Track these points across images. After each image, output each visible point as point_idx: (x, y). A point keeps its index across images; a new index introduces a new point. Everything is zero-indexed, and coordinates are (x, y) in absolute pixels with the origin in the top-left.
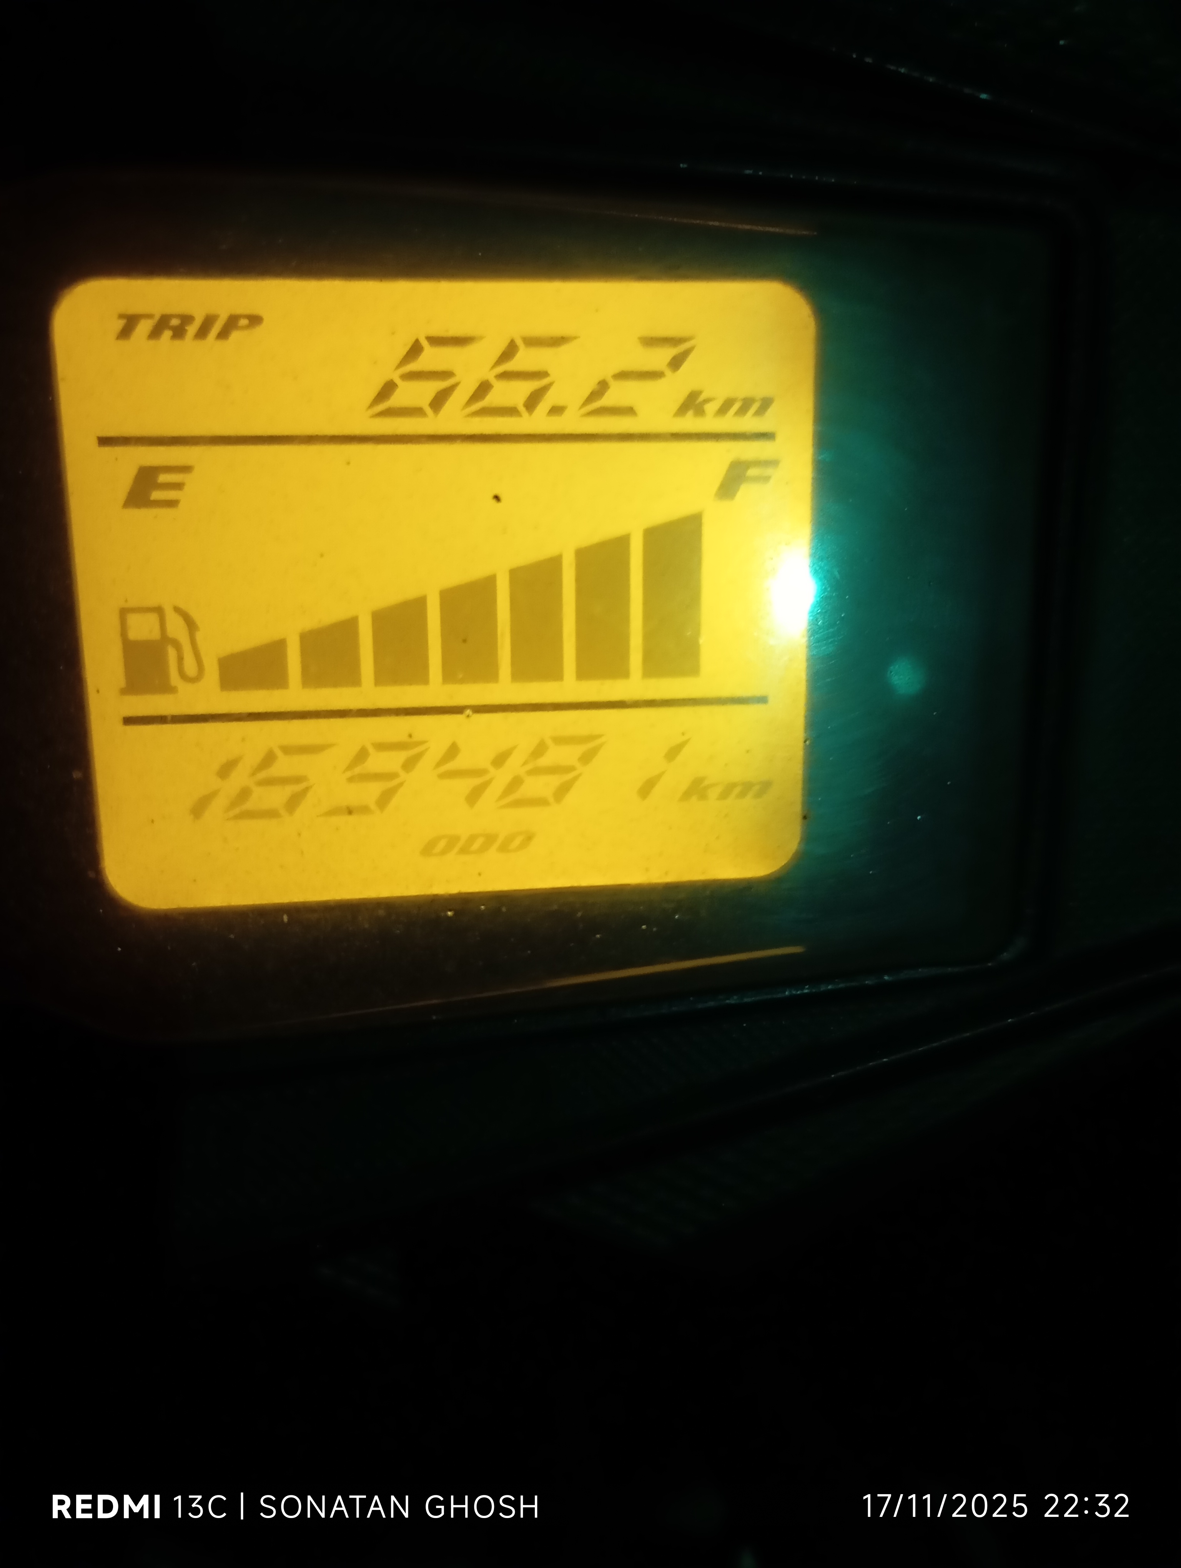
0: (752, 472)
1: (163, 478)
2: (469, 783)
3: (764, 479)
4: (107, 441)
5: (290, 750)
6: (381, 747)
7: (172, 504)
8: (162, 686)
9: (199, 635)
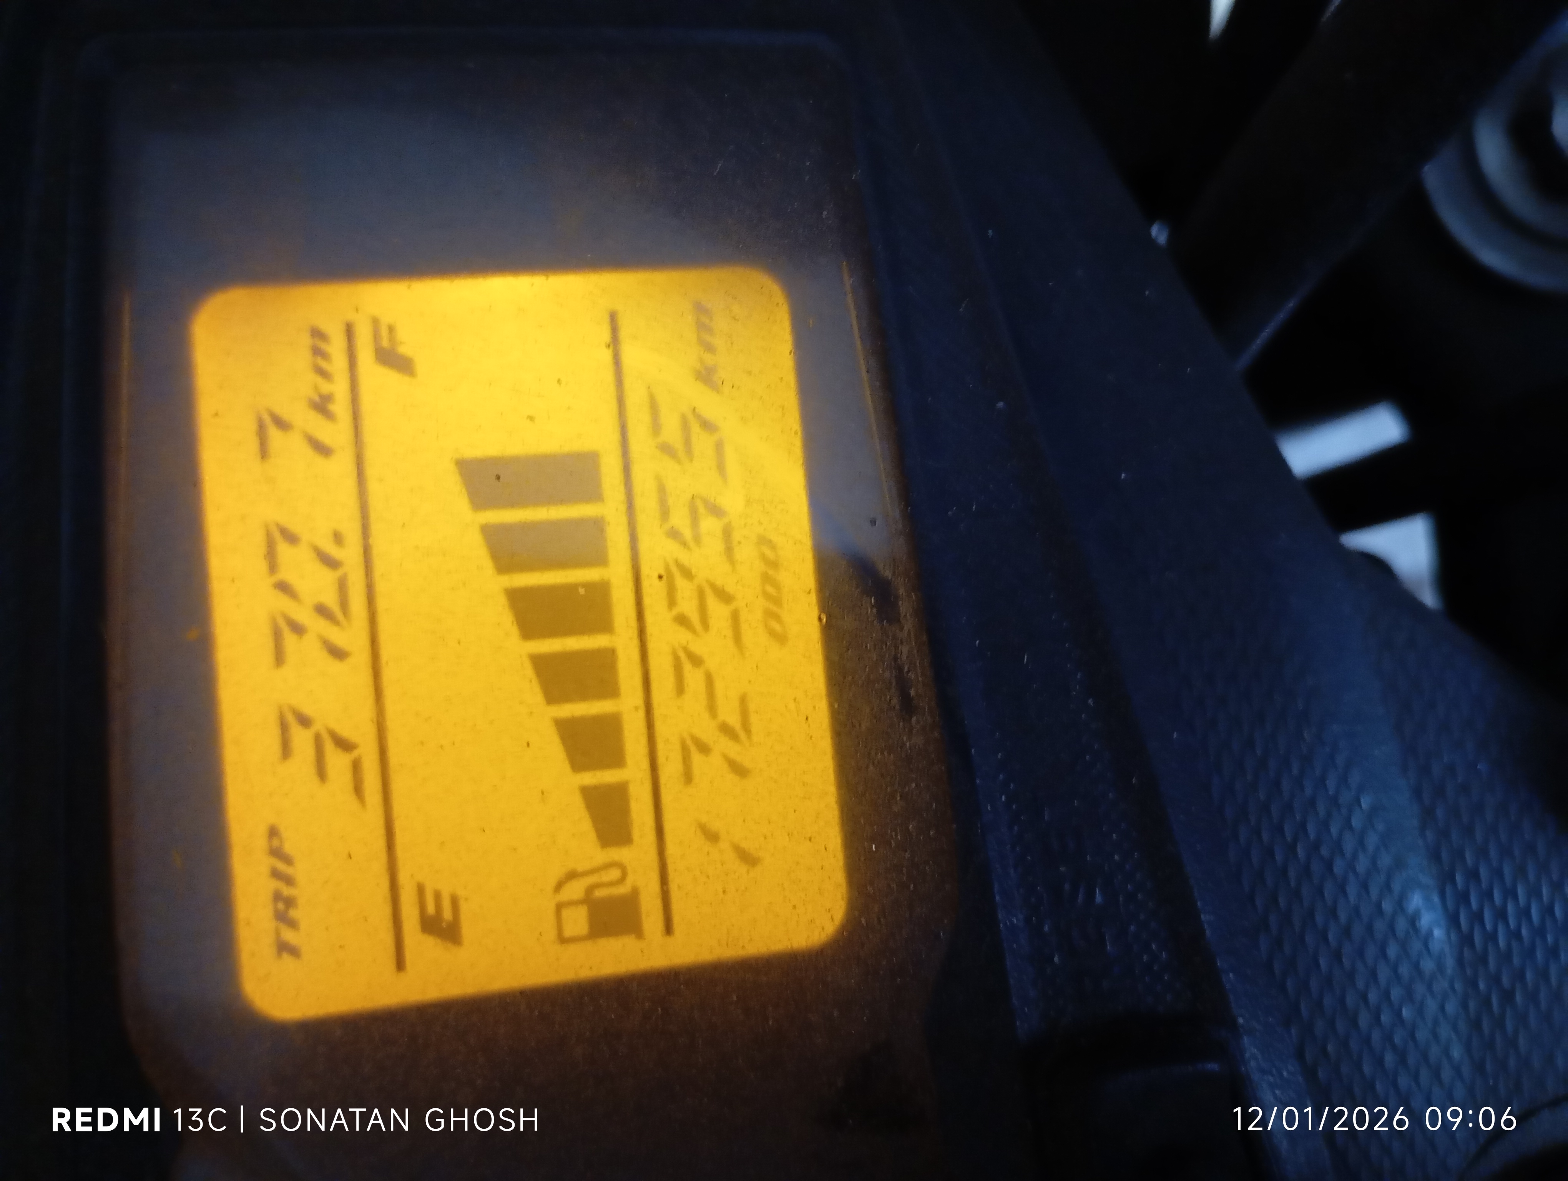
0: (385, 343)
1: (431, 909)
2: (712, 603)
3: (391, 329)
4: (400, 964)
5: (688, 777)
6: (680, 688)
7: (455, 901)
8: (633, 900)
9: (582, 868)
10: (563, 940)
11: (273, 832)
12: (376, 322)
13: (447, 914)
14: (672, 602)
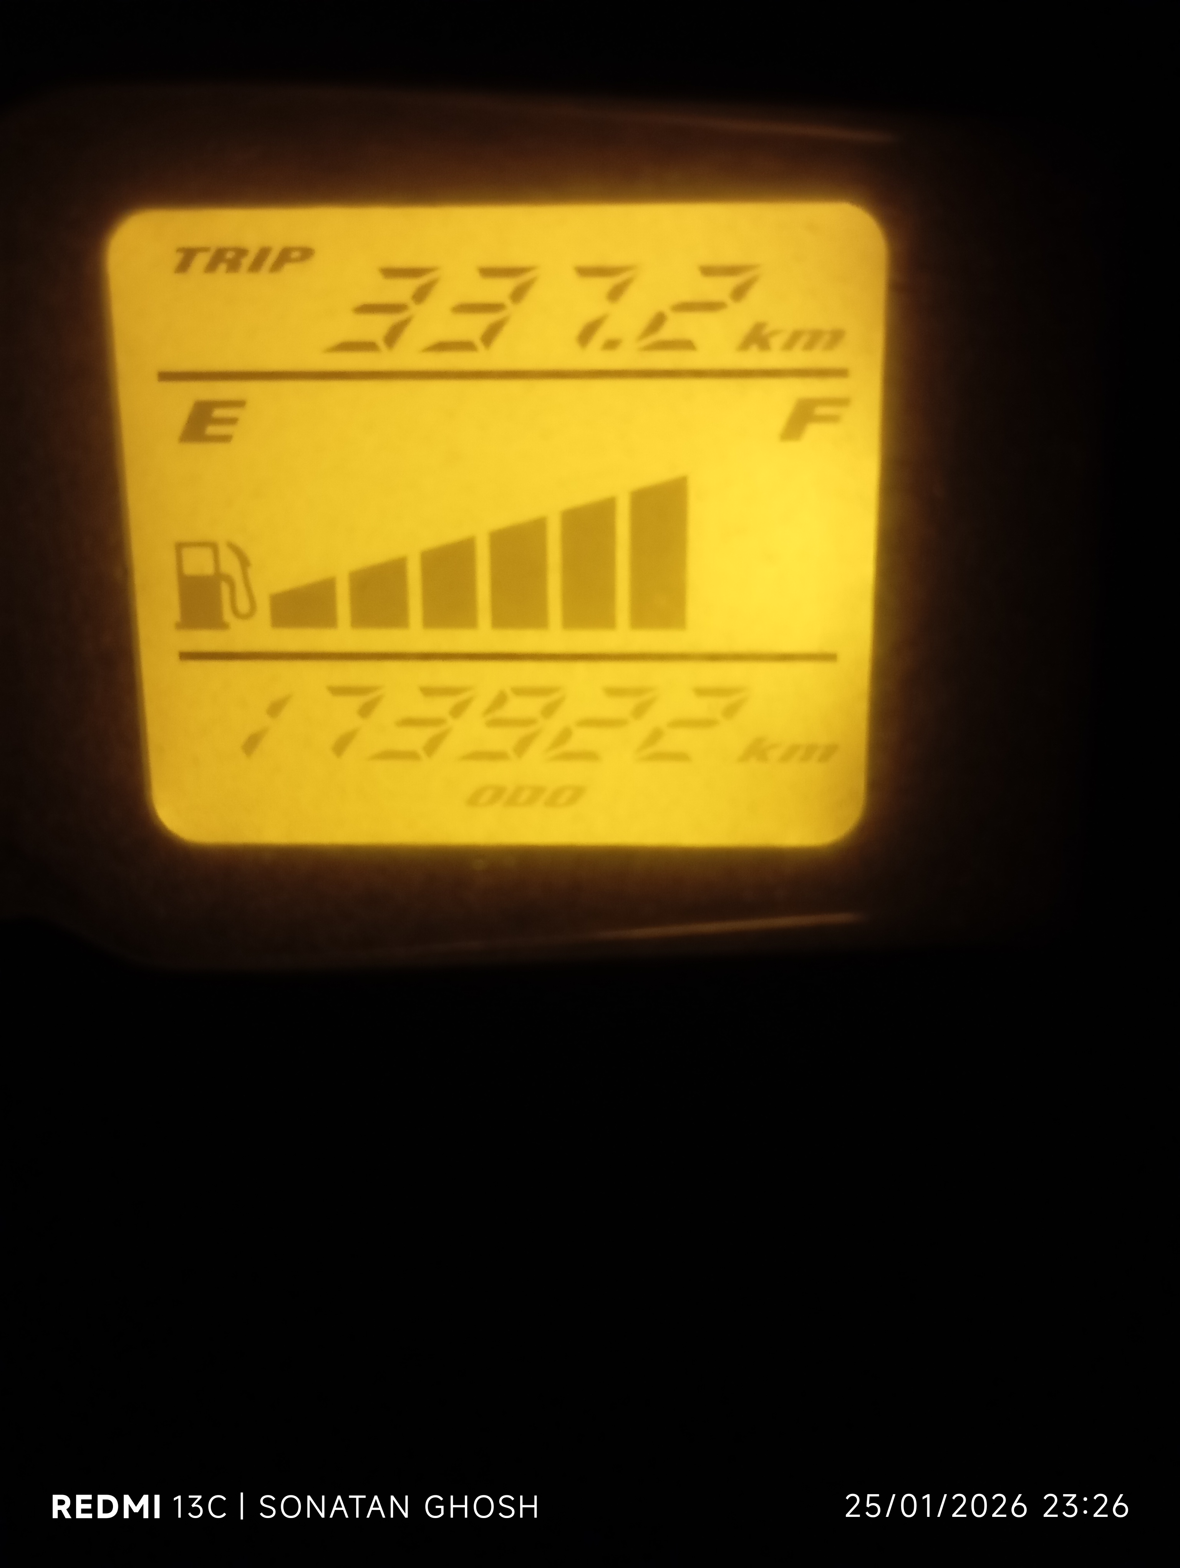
0: (821, 411)
1: (218, 413)
2: (517, 733)
3: (833, 419)
4: (166, 376)
5: (338, 691)
6: (429, 692)
7: (225, 439)
8: (215, 622)
9: (251, 572)
10: (180, 547)
11: (306, 253)
12: (842, 402)
13: (212, 430)
14: (520, 692)
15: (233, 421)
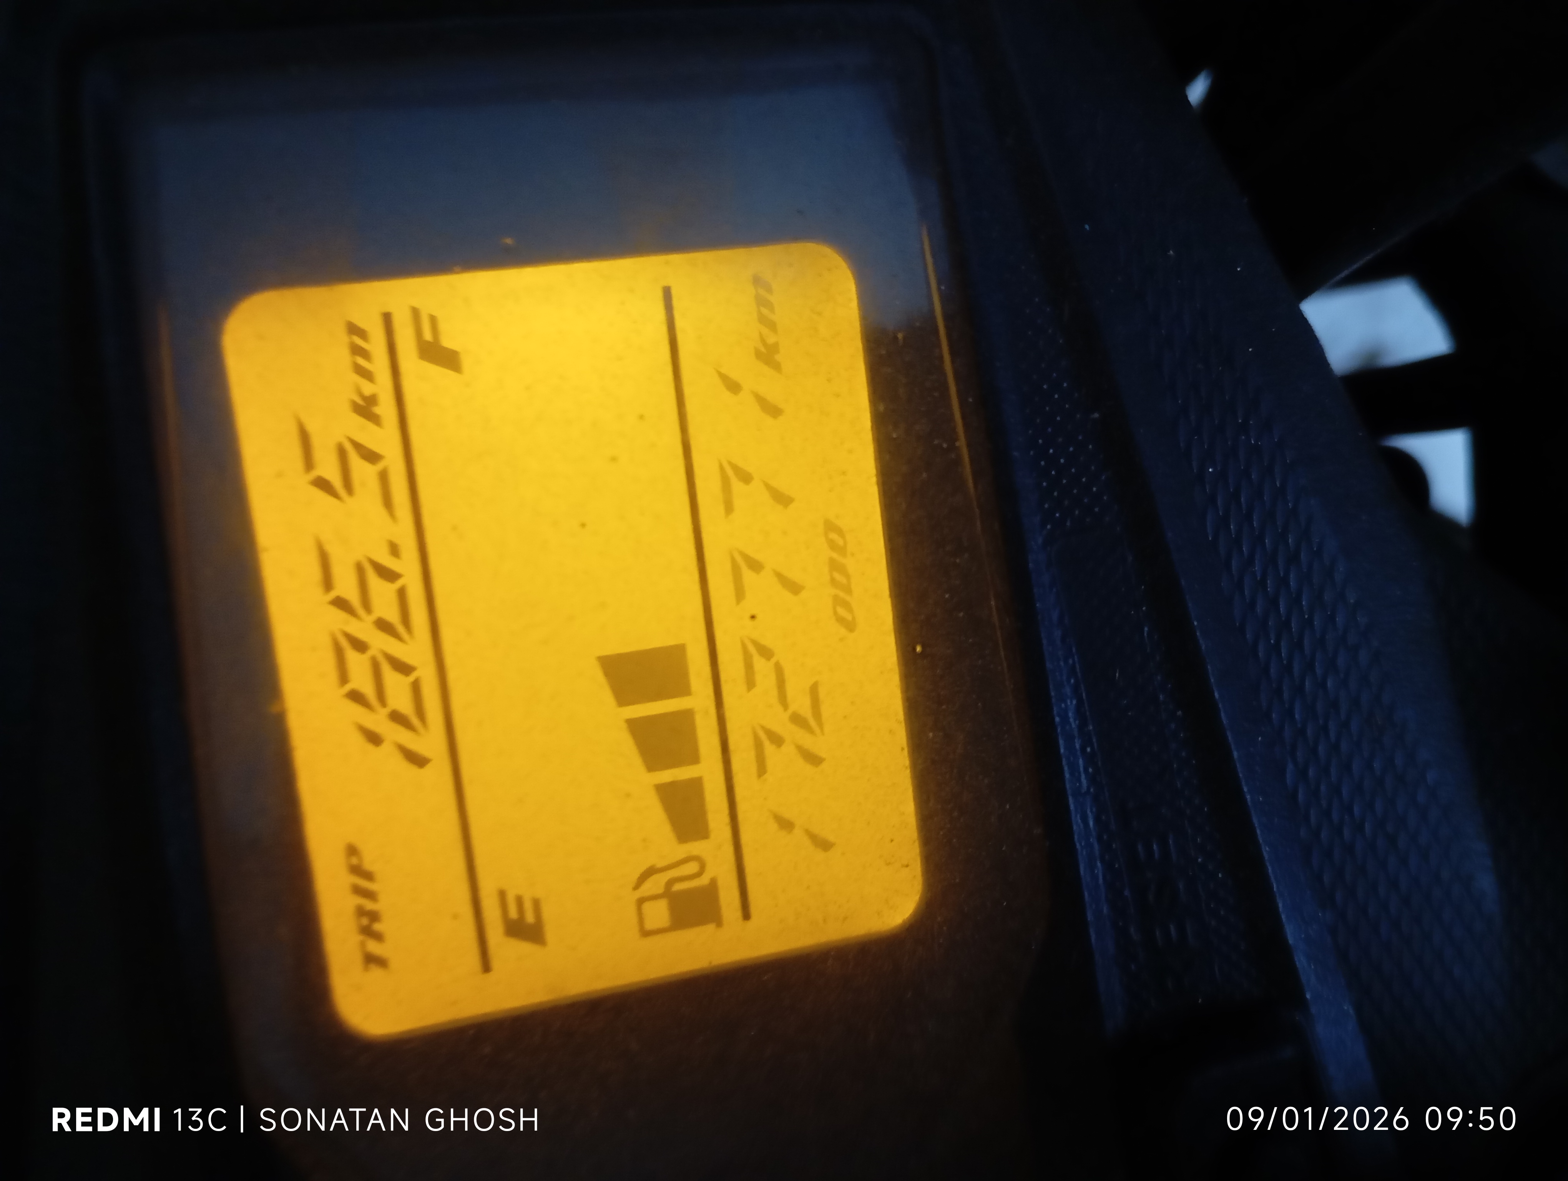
0: (428, 336)
1: (513, 914)
3: (434, 323)
4: (486, 967)
5: (762, 768)
6: (751, 682)
7: (537, 904)
8: (711, 890)
9: (660, 864)
10: (646, 933)
11: (352, 850)
12: (416, 315)
13: (530, 918)
14: (740, 598)
15: (519, 901)
